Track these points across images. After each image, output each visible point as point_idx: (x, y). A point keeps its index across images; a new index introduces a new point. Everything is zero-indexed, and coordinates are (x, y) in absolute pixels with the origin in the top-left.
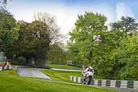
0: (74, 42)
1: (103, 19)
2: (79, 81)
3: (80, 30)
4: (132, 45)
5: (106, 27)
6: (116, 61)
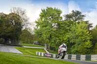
0: (39, 28)
1: (59, 12)
2: (43, 55)
3: (43, 20)
5: (62, 18)
6: (69, 41)
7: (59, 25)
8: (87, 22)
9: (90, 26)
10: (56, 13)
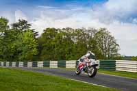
1: (6, 21)
4: (26, 38)
5: (8, 27)
6: (16, 49)
7: (6, 33)
8: (33, 31)
9: (36, 34)
10: (3, 23)
